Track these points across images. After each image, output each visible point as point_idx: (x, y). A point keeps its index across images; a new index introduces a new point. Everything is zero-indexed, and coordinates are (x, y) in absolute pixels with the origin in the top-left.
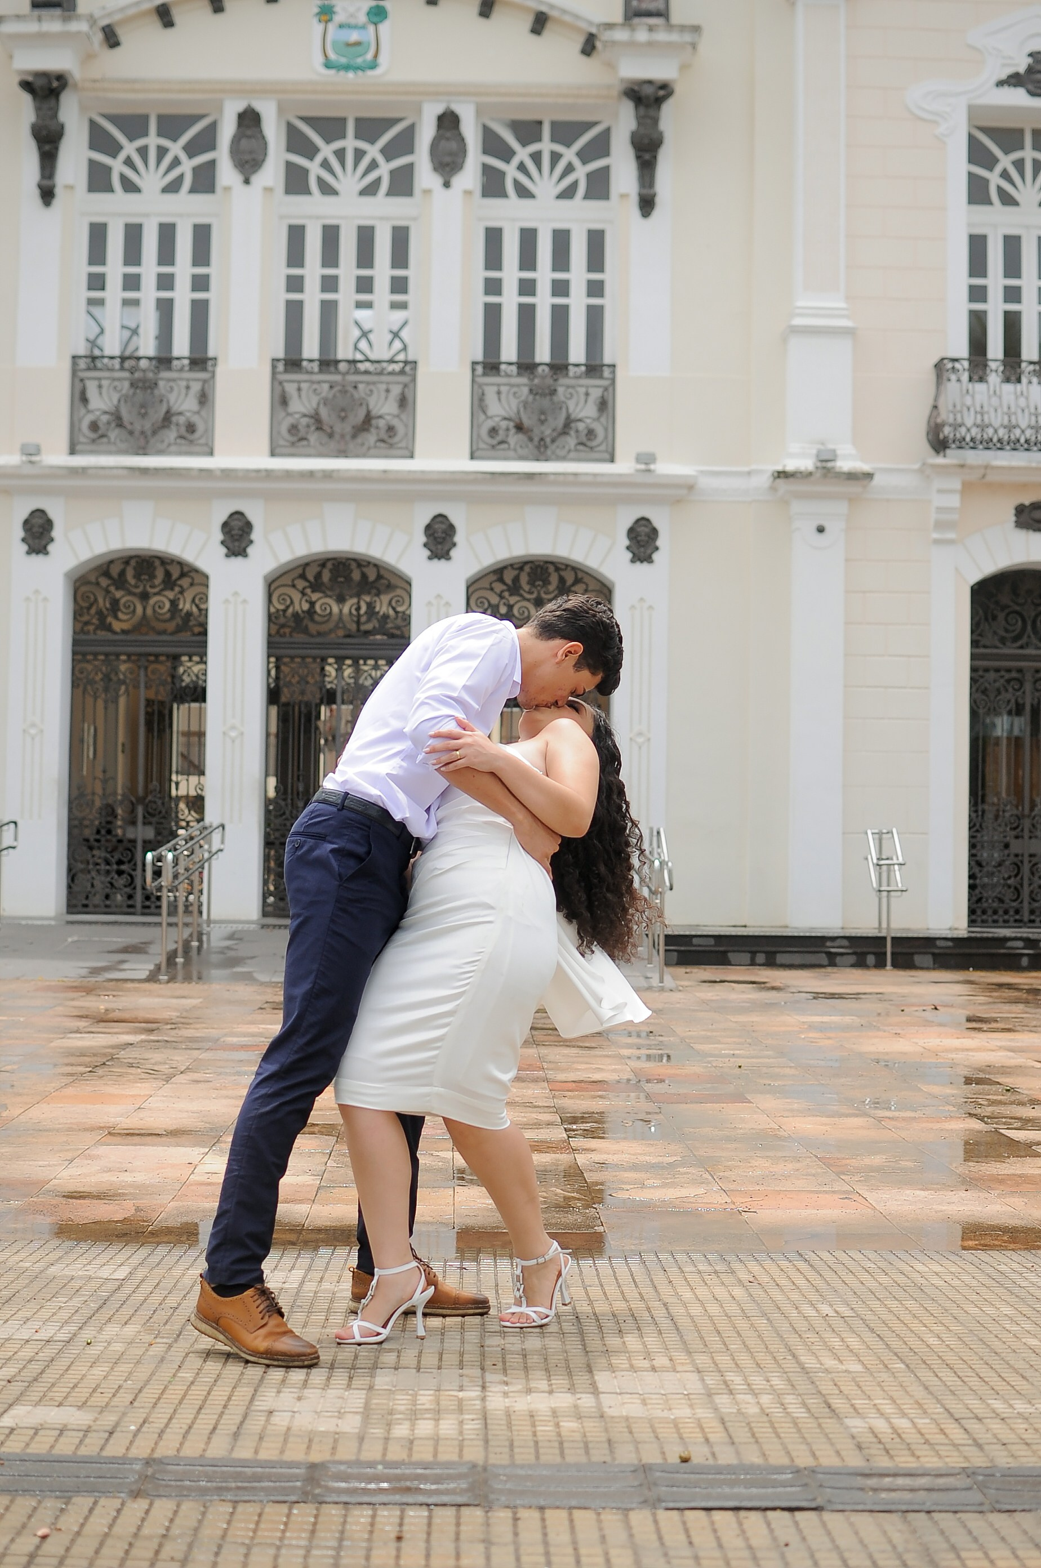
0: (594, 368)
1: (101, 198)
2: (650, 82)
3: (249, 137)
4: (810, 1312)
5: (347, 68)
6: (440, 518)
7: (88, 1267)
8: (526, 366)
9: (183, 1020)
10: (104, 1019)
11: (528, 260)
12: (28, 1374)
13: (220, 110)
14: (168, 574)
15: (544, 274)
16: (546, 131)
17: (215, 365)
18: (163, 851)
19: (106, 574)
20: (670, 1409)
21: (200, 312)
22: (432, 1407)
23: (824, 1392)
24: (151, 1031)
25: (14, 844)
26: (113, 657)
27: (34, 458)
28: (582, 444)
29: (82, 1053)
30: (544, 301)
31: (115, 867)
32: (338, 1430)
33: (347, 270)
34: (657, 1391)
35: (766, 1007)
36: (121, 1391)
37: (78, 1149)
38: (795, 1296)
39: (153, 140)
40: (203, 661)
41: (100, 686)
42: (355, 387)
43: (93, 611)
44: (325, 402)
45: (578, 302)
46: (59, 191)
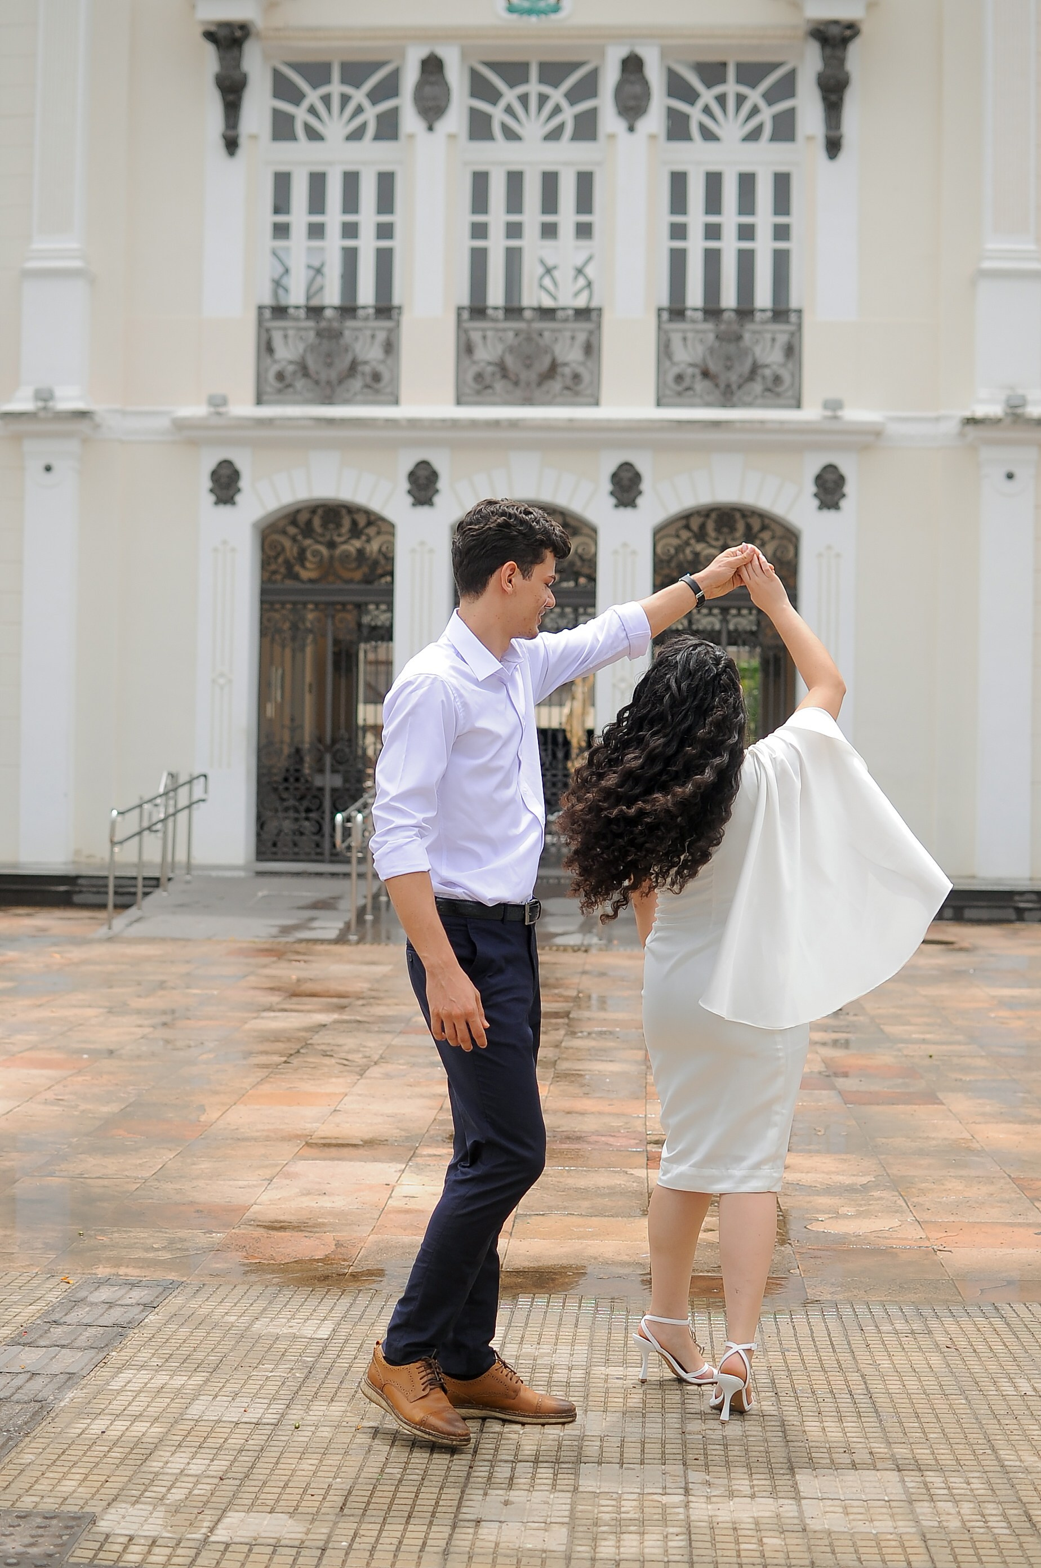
0: (781, 313)
1: (285, 147)
2: (836, 22)
3: (432, 84)
4: (1008, 1389)
5: (530, 12)
6: (626, 466)
7: (293, 1323)
8: (712, 311)
9: (374, 994)
10: (295, 993)
11: (713, 203)
12: (240, 1469)
13: (403, 55)
14: (354, 523)
15: (730, 218)
16: (731, 73)
17: (399, 314)
18: (352, 811)
19: (294, 523)
20: (872, 1521)
21: (384, 260)
22: (636, 1516)
23: (1025, 1500)
24: (342, 1008)
25: (203, 797)
26: (300, 606)
27: (222, 410)
28: (769, 390)
29: (276, 1037)
30: (730, 246)
31: (303, 815)
32: (545, 1547)
33: (532, 216)
34: (858, 1496)
35: (955, 975)
36: (332, 1492)
37: (276, 1165)
38: (993, 1367)
39: (336, 88)
40: (390, 608)
41: (288, 635)
42: (541, 335)
43: (280, 560)
44: (511, 349)
45: (764, 246)
46: (243, 141)
